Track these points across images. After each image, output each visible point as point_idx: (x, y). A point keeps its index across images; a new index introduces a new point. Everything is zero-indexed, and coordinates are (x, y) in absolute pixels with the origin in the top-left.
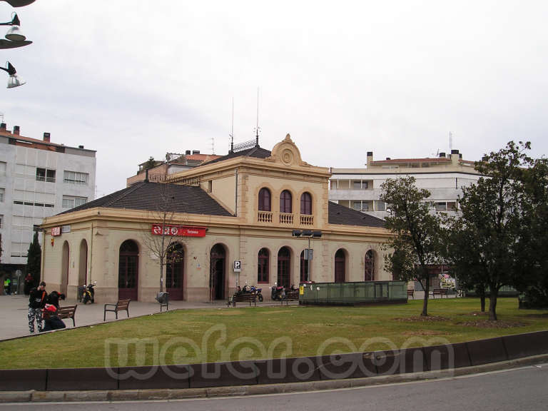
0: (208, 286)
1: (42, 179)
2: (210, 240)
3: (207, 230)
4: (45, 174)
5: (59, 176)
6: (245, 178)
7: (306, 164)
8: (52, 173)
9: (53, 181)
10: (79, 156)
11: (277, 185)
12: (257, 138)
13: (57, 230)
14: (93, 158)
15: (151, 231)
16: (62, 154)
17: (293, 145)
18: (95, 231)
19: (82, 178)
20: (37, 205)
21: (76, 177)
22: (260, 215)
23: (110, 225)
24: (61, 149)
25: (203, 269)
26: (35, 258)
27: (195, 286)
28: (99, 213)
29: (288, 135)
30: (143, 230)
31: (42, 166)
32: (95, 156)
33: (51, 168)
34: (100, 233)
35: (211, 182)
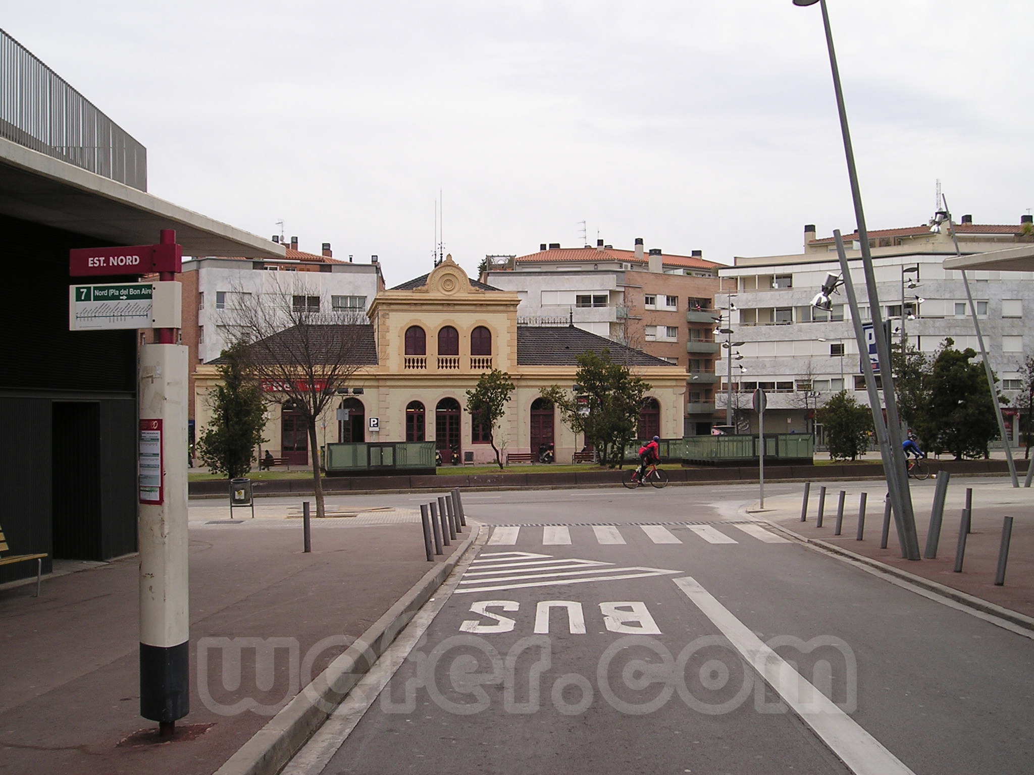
6: (383, 316)
11: (432, 322)
14: (372, 274)
16: (327, 274)
17: (457, 267)
22: (408, 361)
24: (326, 268)
25: (329, 428)
29: (449, 256)
31: (299, 293)
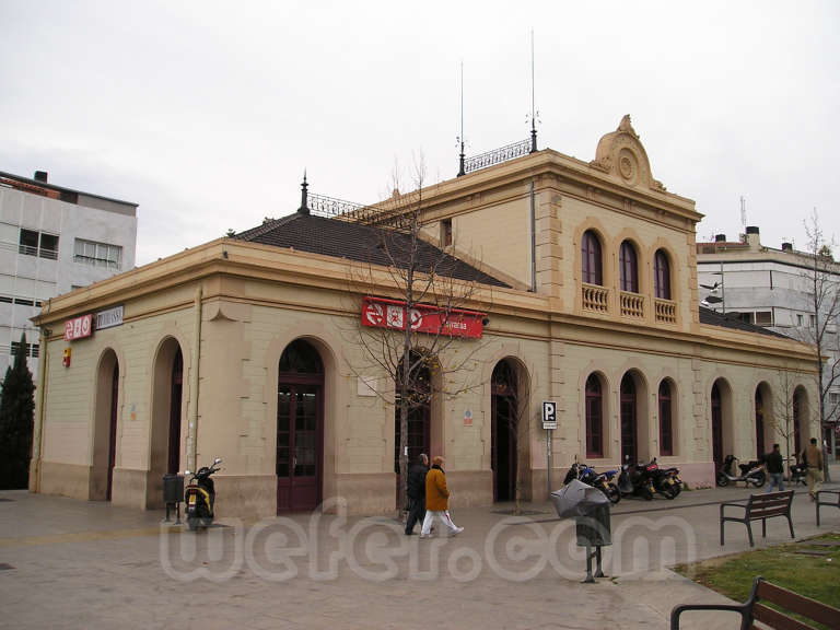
0: (487, 467)
1: (32, 252)
2: (492, 350)
3: (485, 322)
4: (37, 243)
5: (65, 248)
6: (555, 202)
7: (660, 186)
8: (50, 242)
9: (53, 257)
10: (106, 213)
11: (612, 228)
12: (534, 137)
13: (81, 326)
14: (131, 217)
15: (361, 316)
16: (72, 206)
17: (635, 139)
18: (211, 309)
19: (109, 254)
20: (19, 302)
21: (98, 253)
22: (586, 293)
23: (253, 291)
24: (69, 196)
25: (478, 422)
26: (17, 403)
27: (461, 467)
28: (225, 254)
29: (627, 118)
30: (341, 313)
31: (31, 226)
32: (135, 215)
33: (51, 231)
34: (225, 313)
35: (447, 223)
